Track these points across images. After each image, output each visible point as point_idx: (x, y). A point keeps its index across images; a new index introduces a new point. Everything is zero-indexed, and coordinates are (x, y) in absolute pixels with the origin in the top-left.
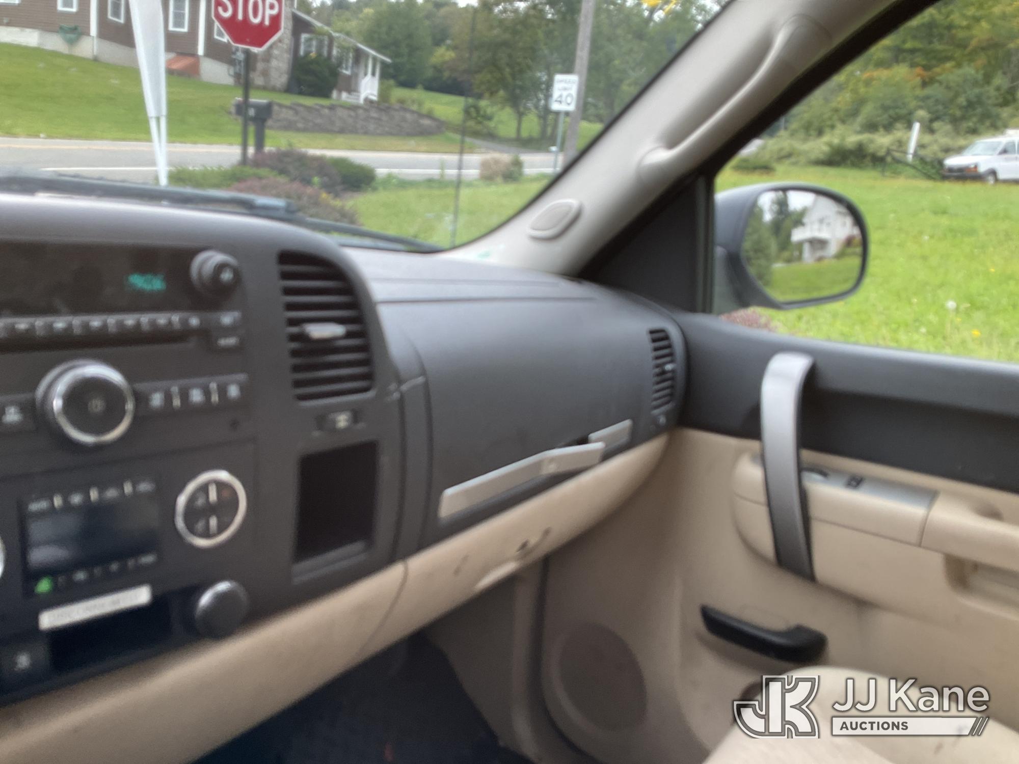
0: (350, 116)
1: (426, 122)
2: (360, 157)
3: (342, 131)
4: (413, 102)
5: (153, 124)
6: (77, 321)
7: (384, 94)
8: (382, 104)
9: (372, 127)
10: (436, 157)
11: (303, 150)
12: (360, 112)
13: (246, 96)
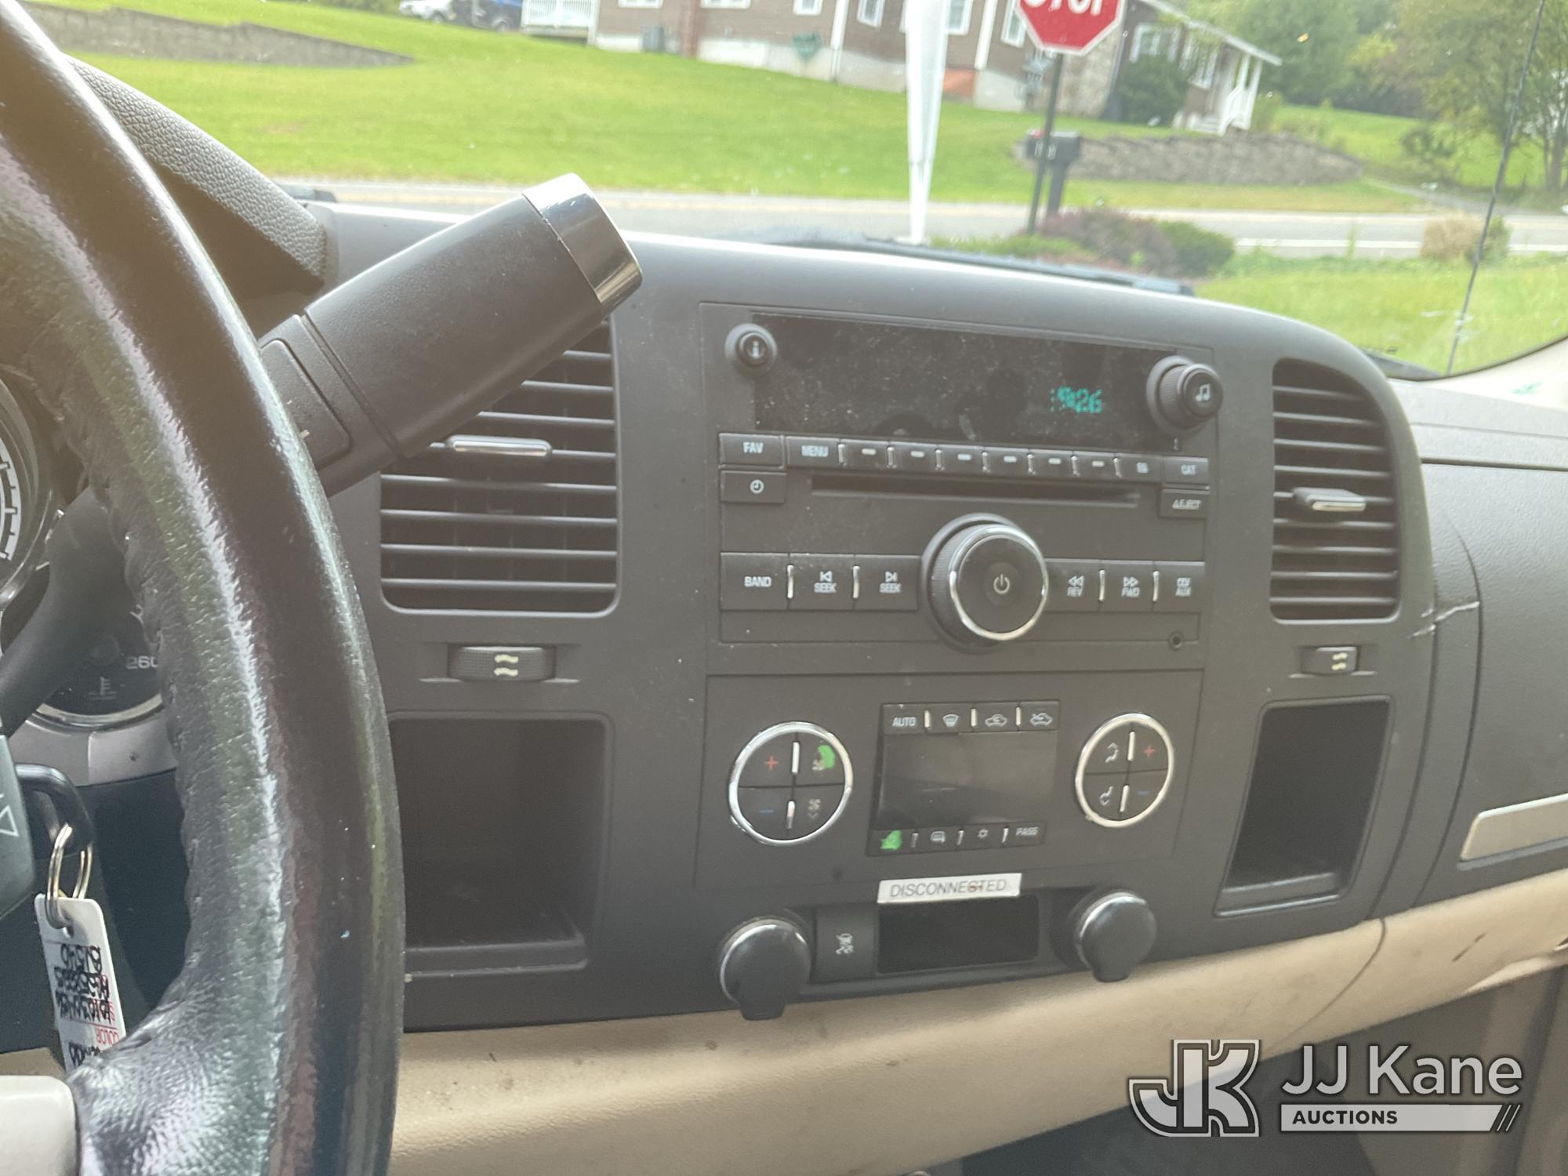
0: (1198, 155)
1: (1330, 161)
2: (1210, 219)
3: (1181, 179)
4: (1311, 129)
5: (914, 171)
6: (986, 452)
7: (1261, 117)
8: (1258, 133)
9: (1234, 170)
10: (1342, 220)
11: (1121, 210)
12: (1218, 147)
13: (1049, 127)
